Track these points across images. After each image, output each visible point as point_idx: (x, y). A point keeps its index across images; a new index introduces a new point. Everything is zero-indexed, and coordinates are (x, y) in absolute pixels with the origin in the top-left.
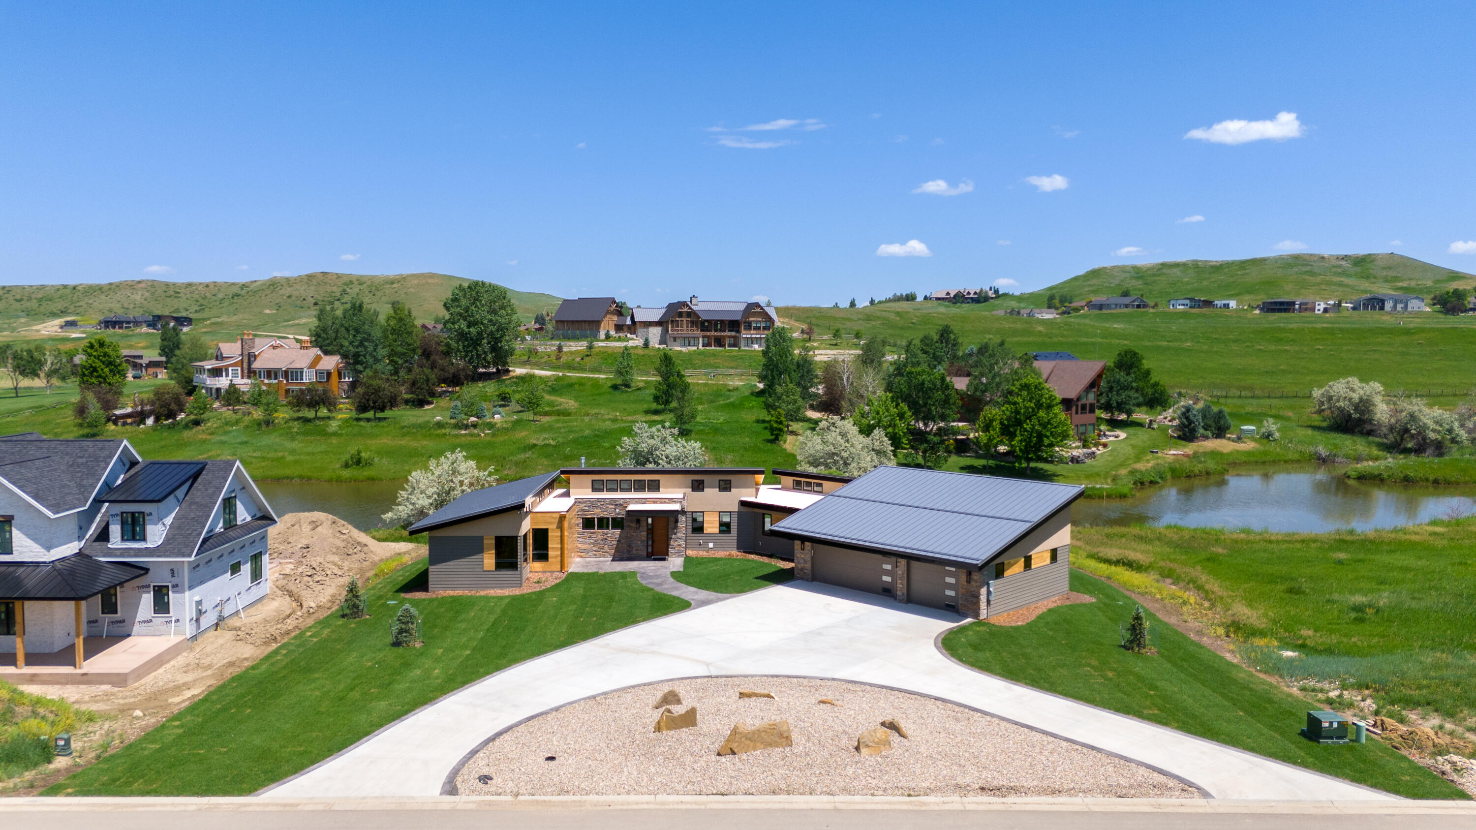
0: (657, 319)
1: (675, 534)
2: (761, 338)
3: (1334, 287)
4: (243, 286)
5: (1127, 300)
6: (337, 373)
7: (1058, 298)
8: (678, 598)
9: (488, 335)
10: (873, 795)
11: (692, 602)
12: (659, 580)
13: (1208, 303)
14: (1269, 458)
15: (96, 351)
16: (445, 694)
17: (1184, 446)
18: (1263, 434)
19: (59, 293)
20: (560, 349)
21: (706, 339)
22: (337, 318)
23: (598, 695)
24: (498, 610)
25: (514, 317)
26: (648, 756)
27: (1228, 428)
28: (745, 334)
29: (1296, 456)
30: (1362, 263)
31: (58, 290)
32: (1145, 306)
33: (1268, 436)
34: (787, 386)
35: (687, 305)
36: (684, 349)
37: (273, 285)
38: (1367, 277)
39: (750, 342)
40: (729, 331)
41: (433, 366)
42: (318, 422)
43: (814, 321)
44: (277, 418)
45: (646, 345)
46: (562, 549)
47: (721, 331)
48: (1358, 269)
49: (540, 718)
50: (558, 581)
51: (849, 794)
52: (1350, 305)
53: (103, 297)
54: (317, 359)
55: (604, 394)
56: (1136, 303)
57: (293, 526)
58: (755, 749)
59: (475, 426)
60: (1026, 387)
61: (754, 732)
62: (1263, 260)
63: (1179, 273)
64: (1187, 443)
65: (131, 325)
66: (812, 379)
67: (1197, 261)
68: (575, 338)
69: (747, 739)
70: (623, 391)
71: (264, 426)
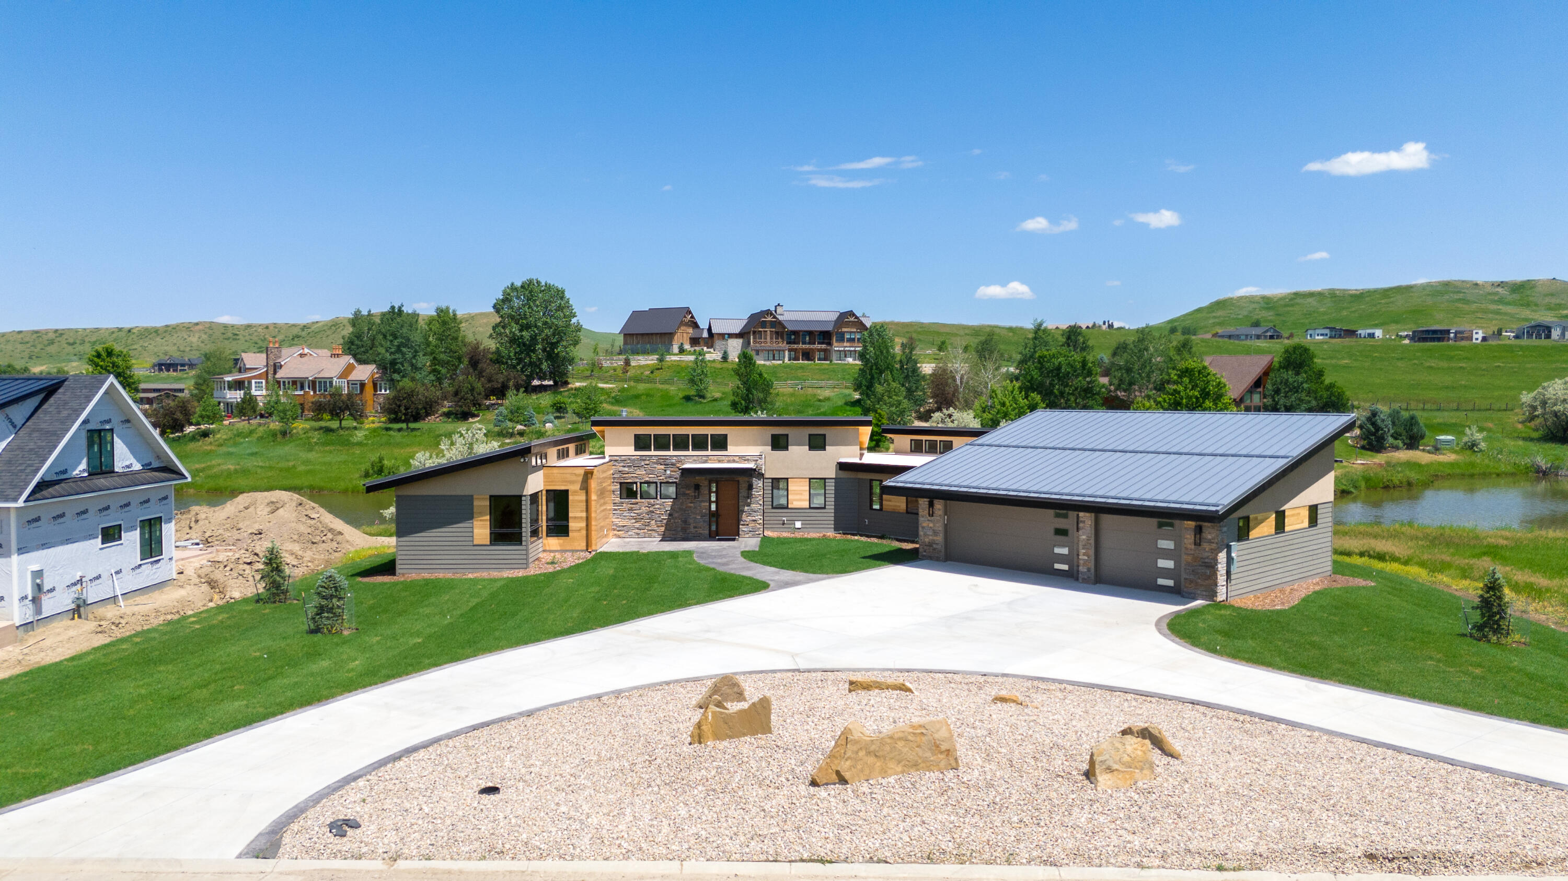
0: (737, 331)
1: (749, 505)
2: (855, 351)
3: (1490, 316)
4: (304, 327)
5: (1258, 331)
6: (371, 384)
7: (1180, 331)
8: (750, 578)
9: (543, 340)
10: (1140, 865)
11: (770, 582)
12: (724, 560)
13: (1351, 333)
14: (1477, 471)
15: (103, 360)
16: (350, 691)
17: (1372, 456)
18: (1466, 443)
19: (114, 335)
20: (627, 362)
21: (793, 353)
22: (374, 324)
23: (606, 694)
24: (485, 594)
25: (574, 320)
26: (675, 786)
27: (1422, 437)
28: (837, 347)
29: (1509, 469)
30: (1521, 289)
31: (113, 333)
32: (1279, 337)
33: (1472, 446)
34: (889, 385)
35: (771, 314)
36: (768, 363)
37: (334, 325)
38: (1528, 305)
39: (843, 355)
40: (819, 343)
41: (480, 375)
42: (342, 432)
43: (914, 336)
44: (295, 428)
45: (725, 358)
46: (588, 519)
47: (809, 343)
48: (1516, 296)
49: (495, 727)
50: (581, 561)
51: (1090, 864)
52: (1513, 334)
53: (158, 339)
54: (349, 369)
55: (674, 405)
56: (1269, 334)
57: (246, 508)
58: (884, 773)
59: (521, 434)
60: (1186, 372)
61: (882, 742)
62: (1409, 288)
63: (1315, 303)
64: (1374, 454)
65: (186, 368)
66: (918, 381)
67: (1334, 290)
68: (645, 352)
69: (869, 753)
70: (696, 403)
71: (279, 436)
